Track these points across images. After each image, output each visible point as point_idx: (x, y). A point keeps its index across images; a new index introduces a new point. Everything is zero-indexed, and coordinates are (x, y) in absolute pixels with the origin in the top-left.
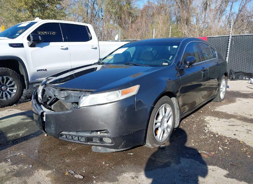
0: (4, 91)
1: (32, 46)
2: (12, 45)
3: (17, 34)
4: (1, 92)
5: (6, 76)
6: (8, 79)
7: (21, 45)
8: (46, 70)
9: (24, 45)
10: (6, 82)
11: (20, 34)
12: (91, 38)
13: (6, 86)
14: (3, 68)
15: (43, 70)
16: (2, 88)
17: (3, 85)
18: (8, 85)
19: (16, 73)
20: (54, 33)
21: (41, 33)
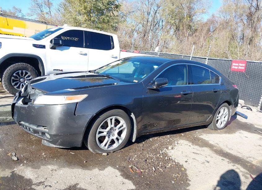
0: (22, 83)
1: (53, 48)
2: (35, 46)
3: (44, 37)
4: (19, 83)
5: (25, 71)
6: (26, 73)
7: (43, 47)
8: (62, 70)
9: (46, 47)
10: (25, 76)
11: (46, 37)
12: (113, 48)
13: (24, 79)
14: (24, 64)
15: (60, 70)
16: (21, 79)
17: (22, 78)
18: (26, 78)
19: (35, 69)
20: (76, 39)
21: (64, 38)
